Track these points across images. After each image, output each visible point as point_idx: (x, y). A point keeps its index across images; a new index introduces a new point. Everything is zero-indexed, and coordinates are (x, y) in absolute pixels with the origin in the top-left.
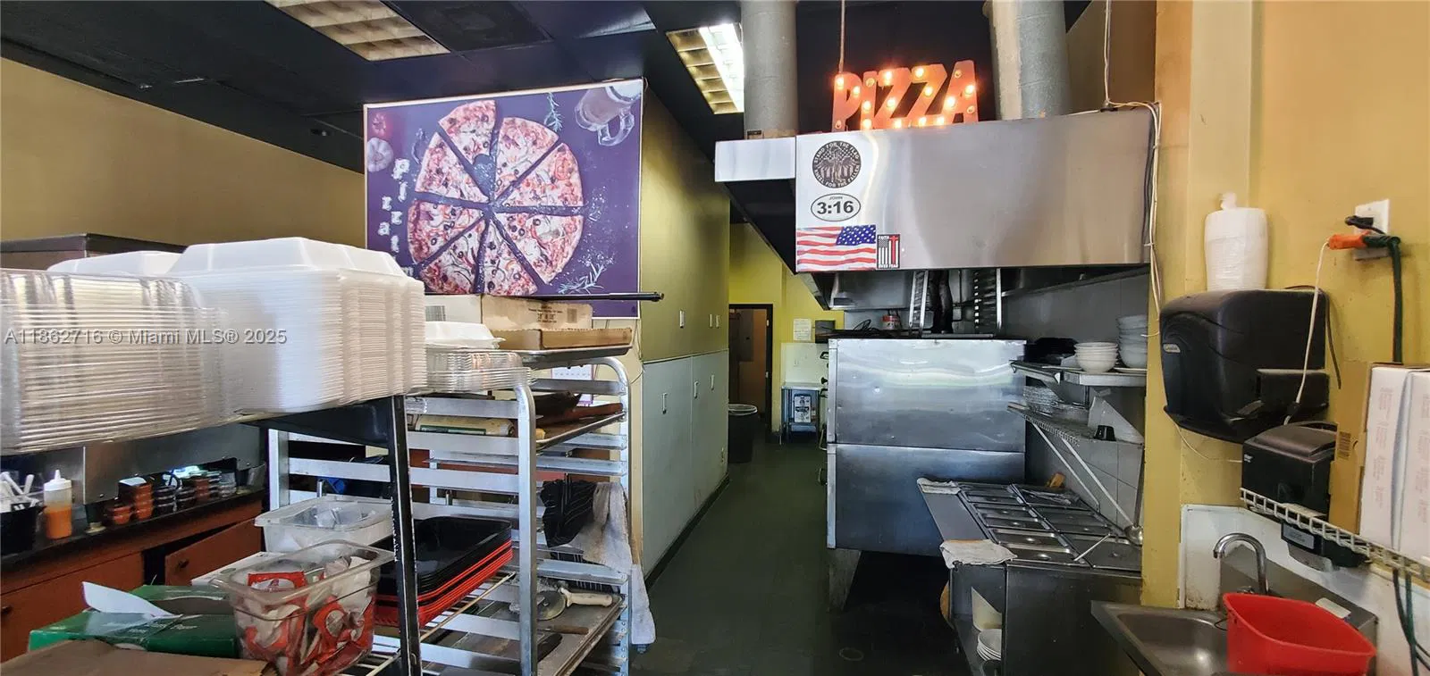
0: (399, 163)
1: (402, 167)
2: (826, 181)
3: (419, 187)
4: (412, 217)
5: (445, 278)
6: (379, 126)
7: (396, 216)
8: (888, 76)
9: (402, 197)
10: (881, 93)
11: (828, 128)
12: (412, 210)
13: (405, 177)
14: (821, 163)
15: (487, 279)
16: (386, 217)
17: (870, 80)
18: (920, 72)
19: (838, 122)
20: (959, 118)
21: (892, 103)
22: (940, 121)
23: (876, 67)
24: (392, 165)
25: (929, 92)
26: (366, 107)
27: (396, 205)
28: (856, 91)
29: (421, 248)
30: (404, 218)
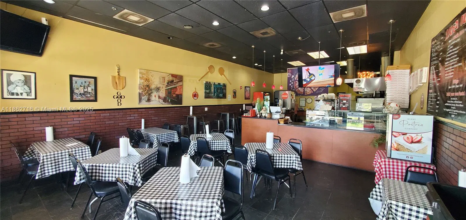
0: (292, 76)
1: (293, 76)
2: (357, 83)
3: (295, 79)
4: (294, 83)
5: (299, 91)
6: (290, 71)
7: (292, 83)
8: (364, 73)
9: (293, 80)
10: (363, 74)
11: (357, 78)
12: (295, 82)
13: (293, 78)
14: (356, 81)
15: (306, 91)
16: (291, 83)
17: (362, 73)
18: (368, 72)
19: (358, 77)
20: (372, 77)
21: (364, 75)
22: (370, 77)
23: (363, 72)
24: (291, 76)
25: (368, 74)
26: (288, 69)
27: (292, 82)
28: (360, 74)
29: (296, 87)
30: (293, 83)
